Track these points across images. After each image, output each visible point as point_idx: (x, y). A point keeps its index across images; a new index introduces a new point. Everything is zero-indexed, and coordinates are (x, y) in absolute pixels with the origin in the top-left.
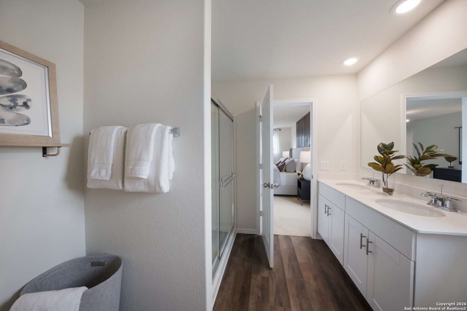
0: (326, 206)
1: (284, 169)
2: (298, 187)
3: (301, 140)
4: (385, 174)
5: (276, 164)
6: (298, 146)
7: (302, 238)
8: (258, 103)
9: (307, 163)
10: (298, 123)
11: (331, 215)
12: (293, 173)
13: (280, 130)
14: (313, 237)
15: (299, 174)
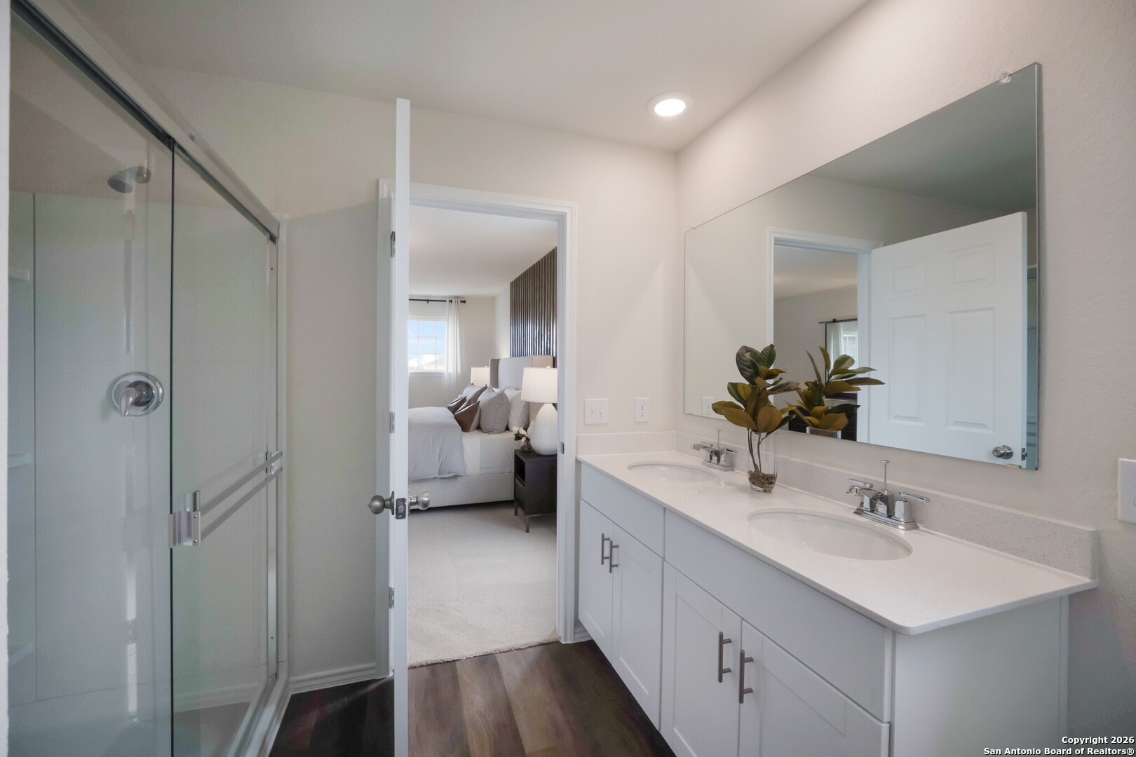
0: (603, 539)
1: (475, 424)
2: (515, 476)
3: (524, 335)
4: (753, 433)
5: (449, 408)
6: (516, 353)
7: (531, 650)
8: (385, 187)
9: (542, 404)
10: (516, 286)
11: (619, 567)
12: (502, 432)
13: (464, 302)
14: (565, 639)
15: (518, 437)
